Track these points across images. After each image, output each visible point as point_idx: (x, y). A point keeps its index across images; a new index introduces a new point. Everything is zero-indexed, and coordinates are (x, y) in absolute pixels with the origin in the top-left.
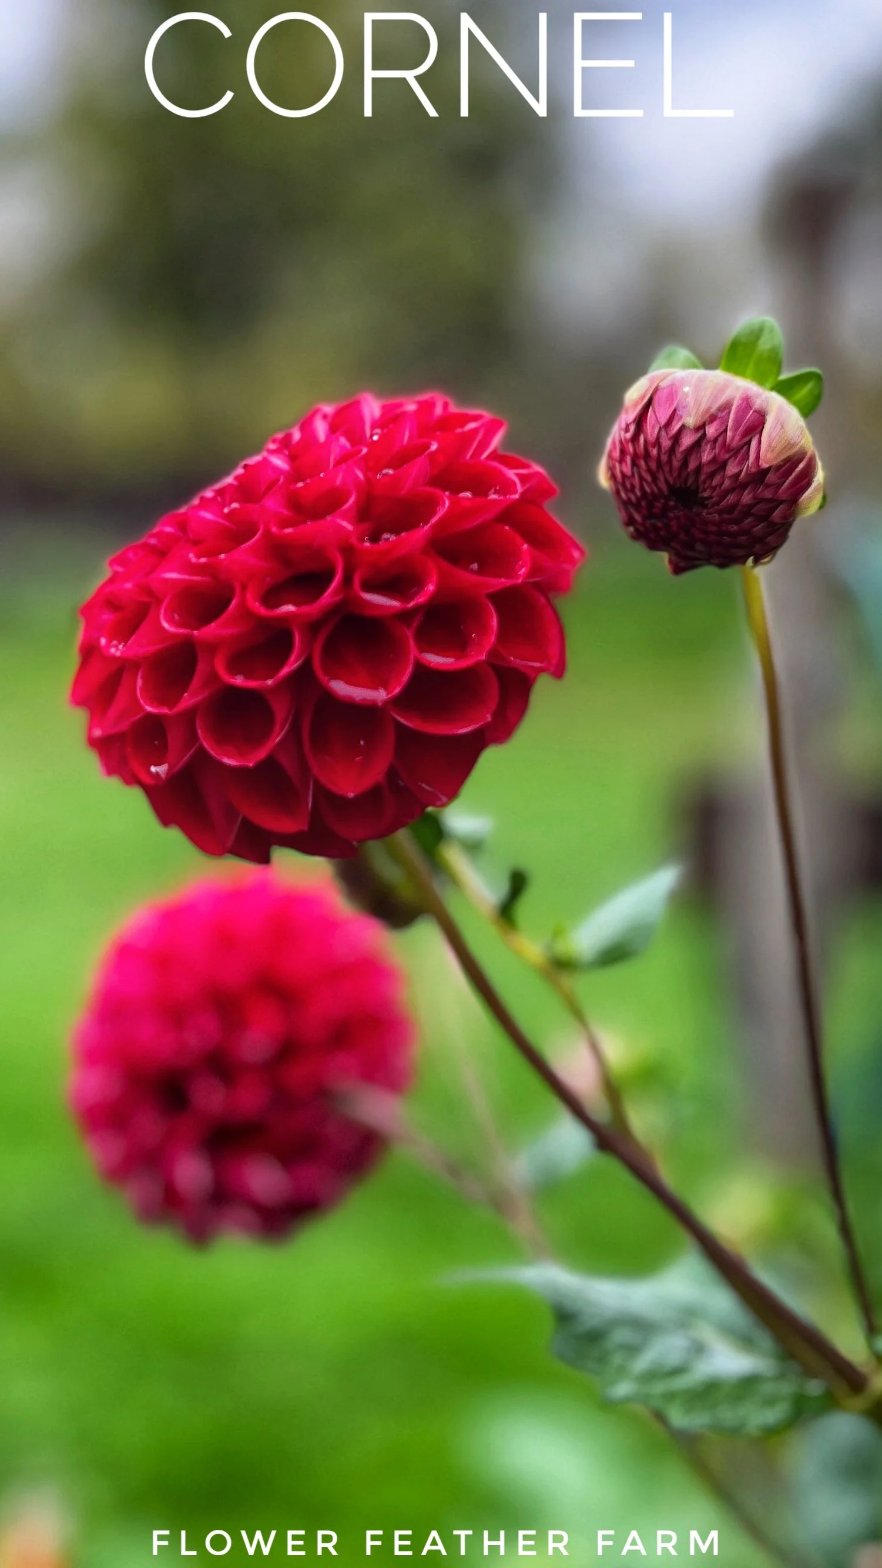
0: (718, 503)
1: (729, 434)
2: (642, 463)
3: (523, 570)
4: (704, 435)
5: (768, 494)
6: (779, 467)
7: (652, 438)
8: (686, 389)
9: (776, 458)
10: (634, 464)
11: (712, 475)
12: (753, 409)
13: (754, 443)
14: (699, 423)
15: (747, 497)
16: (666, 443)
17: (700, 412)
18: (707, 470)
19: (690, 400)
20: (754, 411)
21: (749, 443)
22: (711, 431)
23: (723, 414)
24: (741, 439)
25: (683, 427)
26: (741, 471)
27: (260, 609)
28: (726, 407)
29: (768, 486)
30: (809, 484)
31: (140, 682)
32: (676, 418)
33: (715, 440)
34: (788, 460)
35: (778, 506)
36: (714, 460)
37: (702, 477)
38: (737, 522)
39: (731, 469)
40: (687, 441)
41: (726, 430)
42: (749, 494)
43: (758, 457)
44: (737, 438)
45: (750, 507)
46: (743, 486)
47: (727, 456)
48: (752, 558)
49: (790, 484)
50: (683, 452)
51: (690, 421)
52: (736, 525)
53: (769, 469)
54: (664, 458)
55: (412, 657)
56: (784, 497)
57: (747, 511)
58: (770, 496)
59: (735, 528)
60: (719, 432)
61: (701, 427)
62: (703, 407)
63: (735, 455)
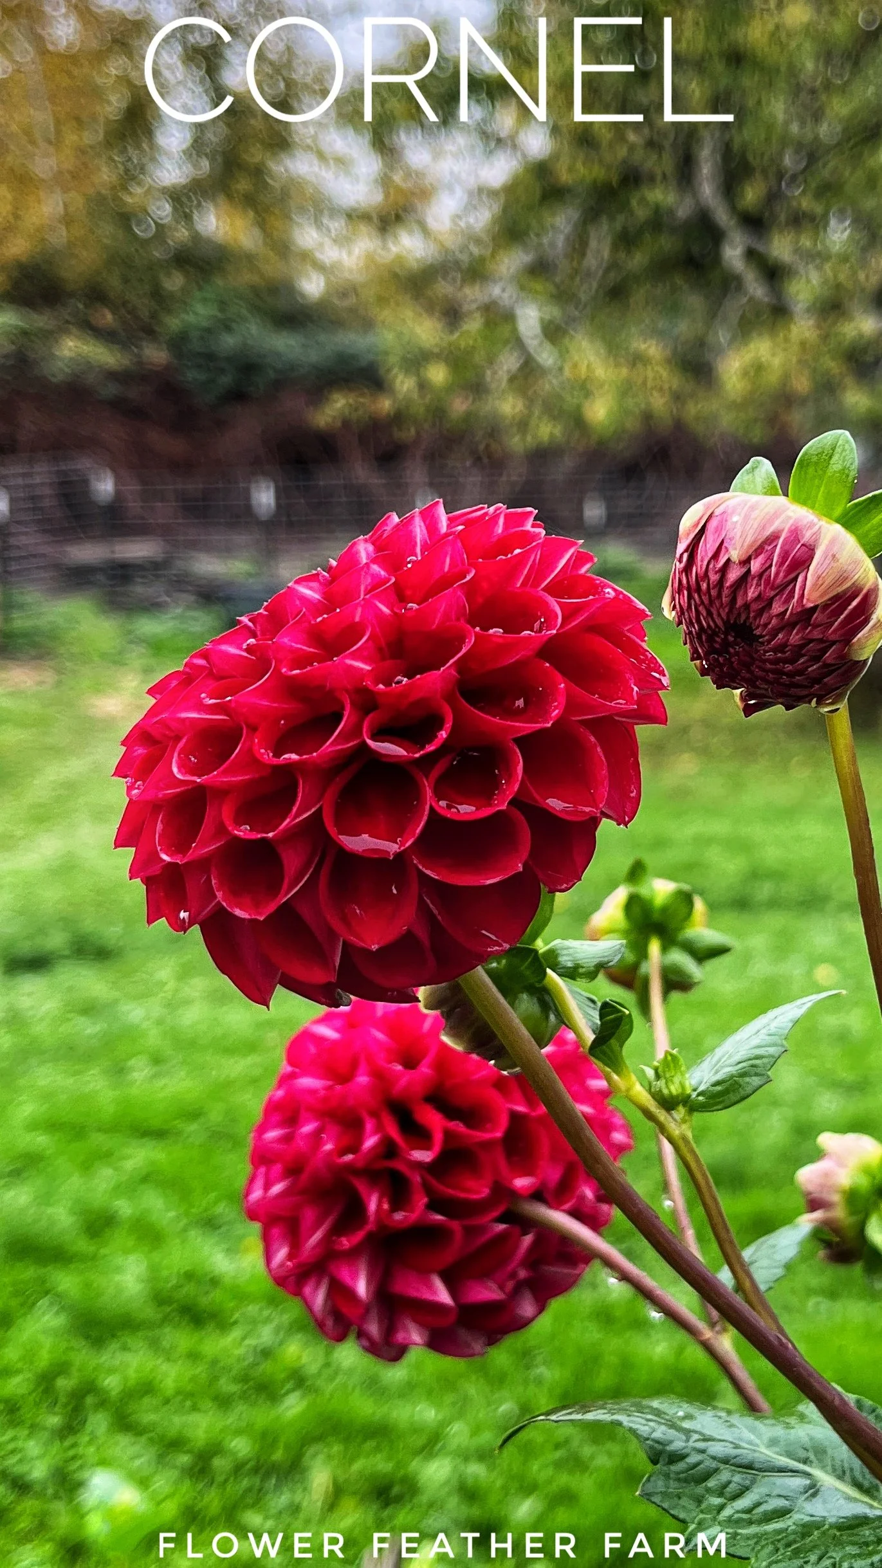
0: (769, 642)
1: (773, 569)
2: (696, 596)
3: (557, 711)
4: (749, 570)
5: (817, 634)
6: (826, 606)
7: (702, 572)
8: (735, 519)
9: (821, 596)
10: (690, 597)
11: (760, 613)
12: (802, 542)
13: (800, 579)
14: (744, 557)
15: (795, 638)
16: (714, 577)
17: (746, 544)
18: (754, 606)
19: (737, 532)
20: (803, 545)
21: (796, 579)
22: (755, 566)
23: (770, 548)
24: (785, 577)
25: (729, 560)
26: (787, 610)
27: (266, 755)
28: (773, 538)
29: (815, 626)
30: (866, 621)
31: (159, 826)
32: (723, 550)
33: (760, 575)
34: (836, 598)
35: (830, 646)
36: (759, 597)
37: (752, 615)
38: (792, 661)
39: (777, 608)
40: (733, 575)
41: (771, 566)
42: (797, 634)
43: (802, 596)
44: (781, 575)
45: (802, 646)
46: (791, 625)
47: (773, 593)
48: (815, 699)
49: (840, 624)
50: (731, 586)
51: (735, 554)
52: (792, 664)
53: (814, 608)
54: (714, 593)
55: (427, 807)
56: (833, 638)
57: (798, 651)
58: (820, 636)
59: (791, 668)
60: (764, 568)
61: (746, 562)
62: (749, 540)
63: (781, 592)
